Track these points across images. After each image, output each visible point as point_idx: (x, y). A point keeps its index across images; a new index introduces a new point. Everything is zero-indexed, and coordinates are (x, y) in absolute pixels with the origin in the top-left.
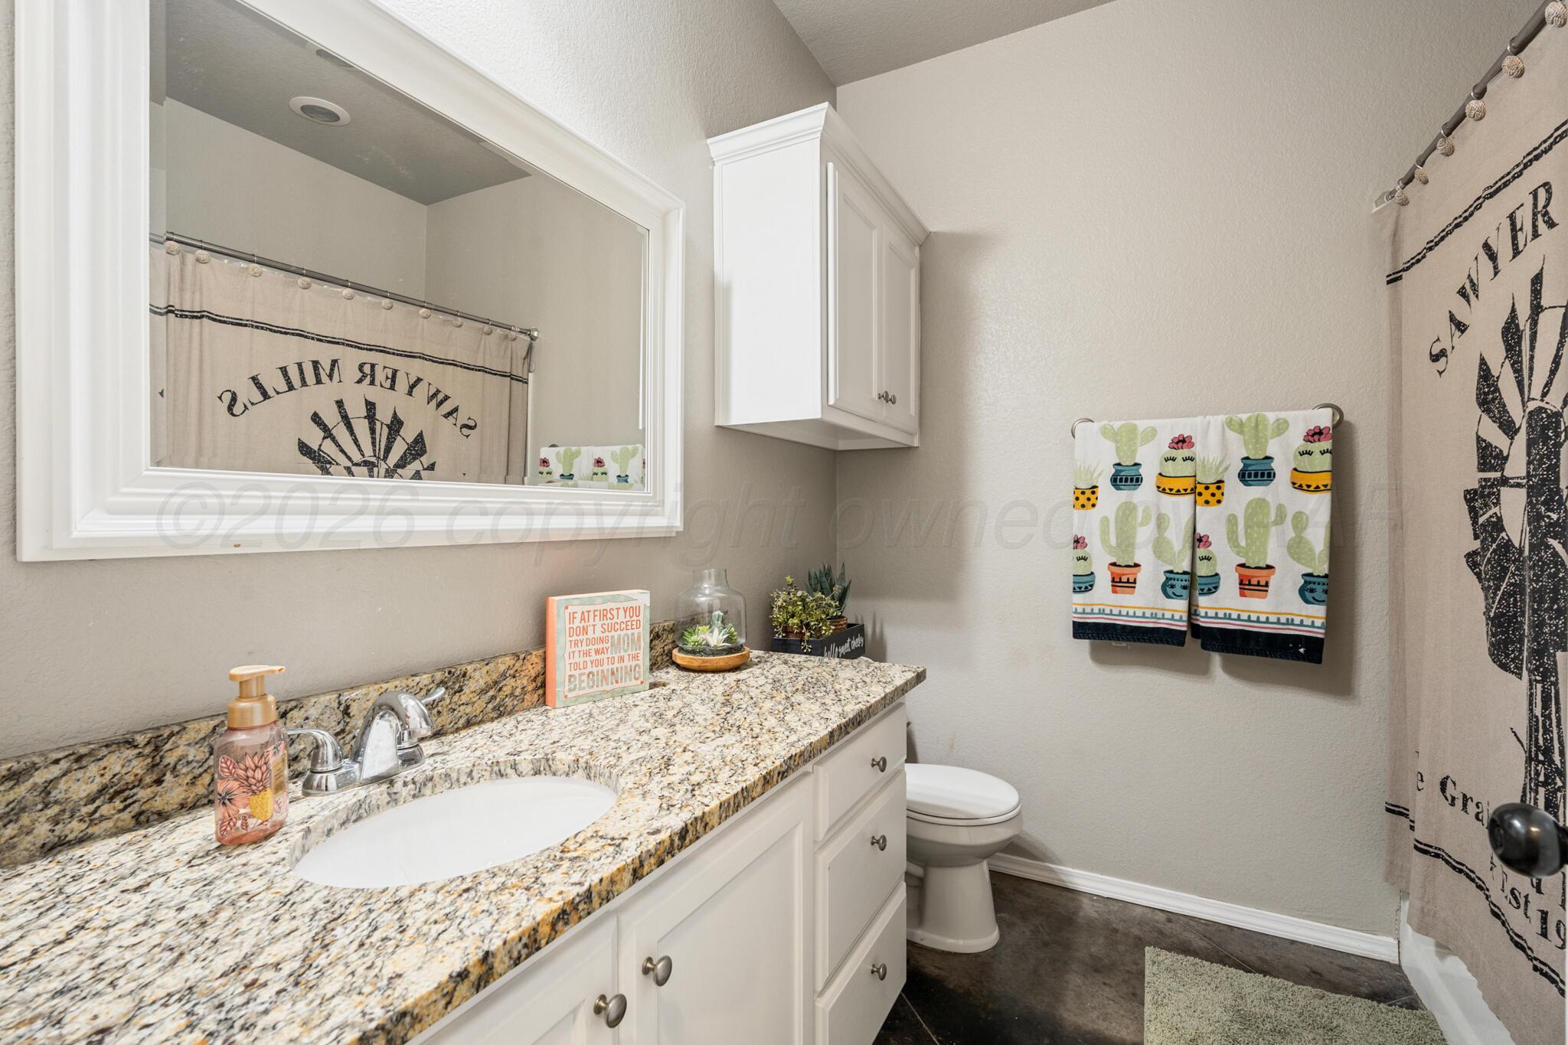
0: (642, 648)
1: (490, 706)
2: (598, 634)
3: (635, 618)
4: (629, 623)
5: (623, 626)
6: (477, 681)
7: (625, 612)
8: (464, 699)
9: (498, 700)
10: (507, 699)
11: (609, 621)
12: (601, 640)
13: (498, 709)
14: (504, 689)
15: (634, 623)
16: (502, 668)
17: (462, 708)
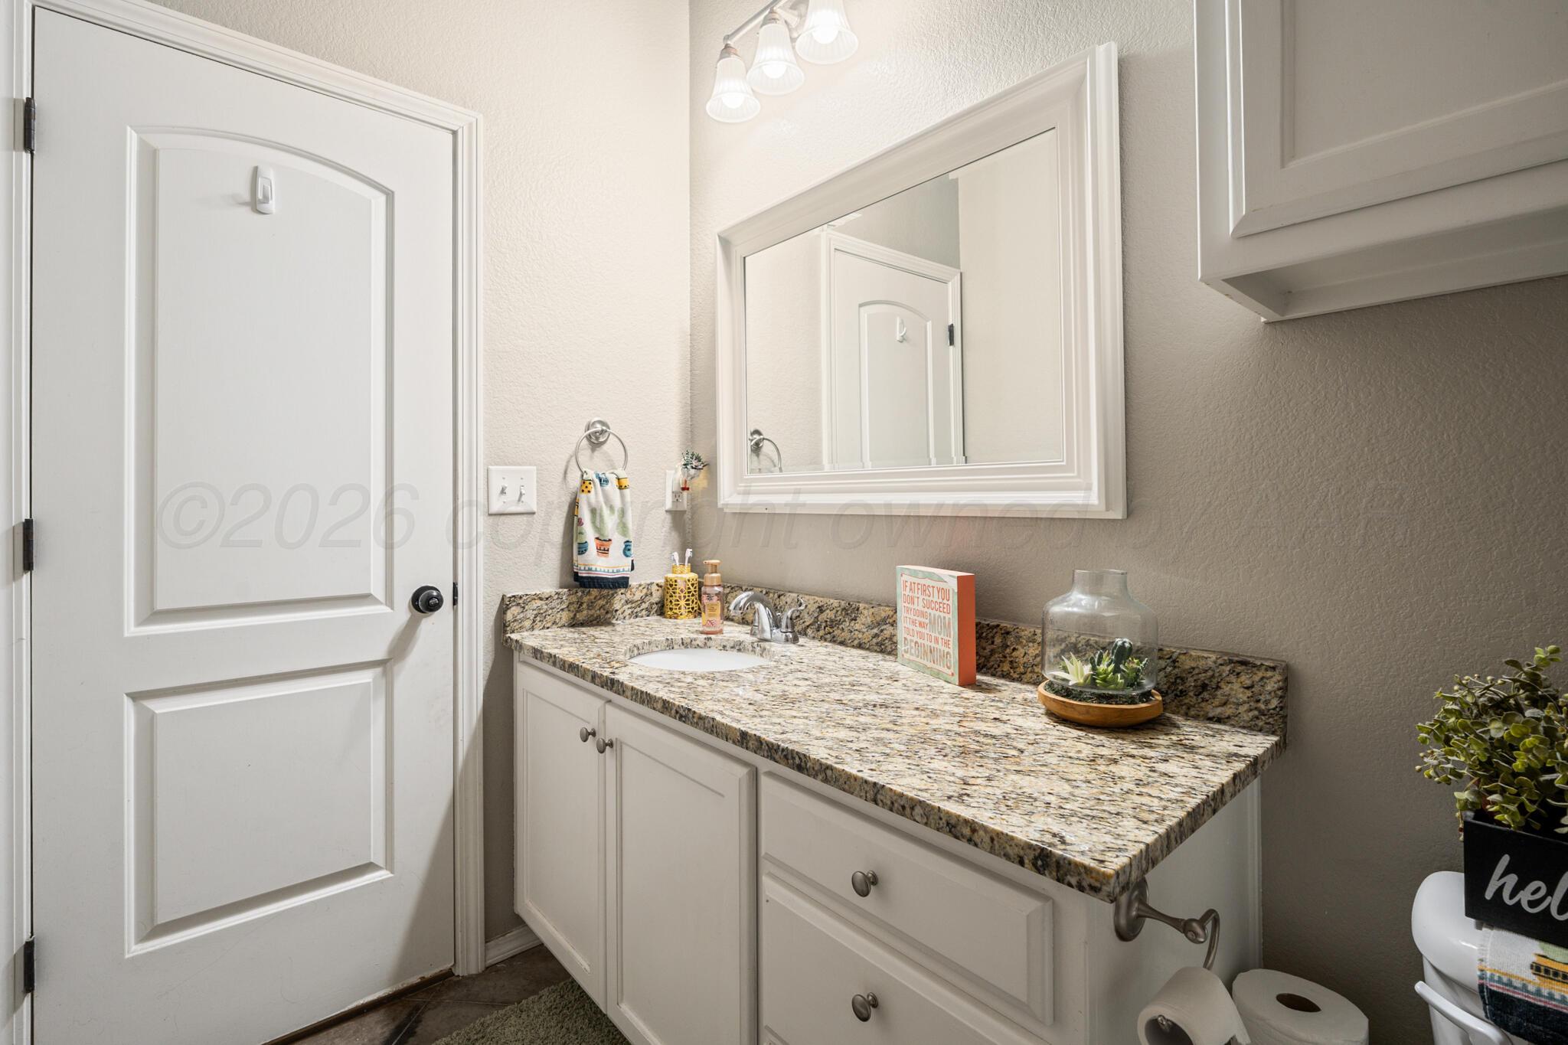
0: (952, 636)
1: (875, 640)
2: (920, 608)
3: (945, 601)
4: (941, 605)
5: (937, 606)
6: (866, 617)
7: (939, 592)
8: (857, 627)
9: (880, 638)
10: (887, 641)
11: (927, 598)
12: (923, 614)
13: (880, 646)
14: (885, 632)
15: (945, 606)
16: (883, 615)
17: (856, 633)
